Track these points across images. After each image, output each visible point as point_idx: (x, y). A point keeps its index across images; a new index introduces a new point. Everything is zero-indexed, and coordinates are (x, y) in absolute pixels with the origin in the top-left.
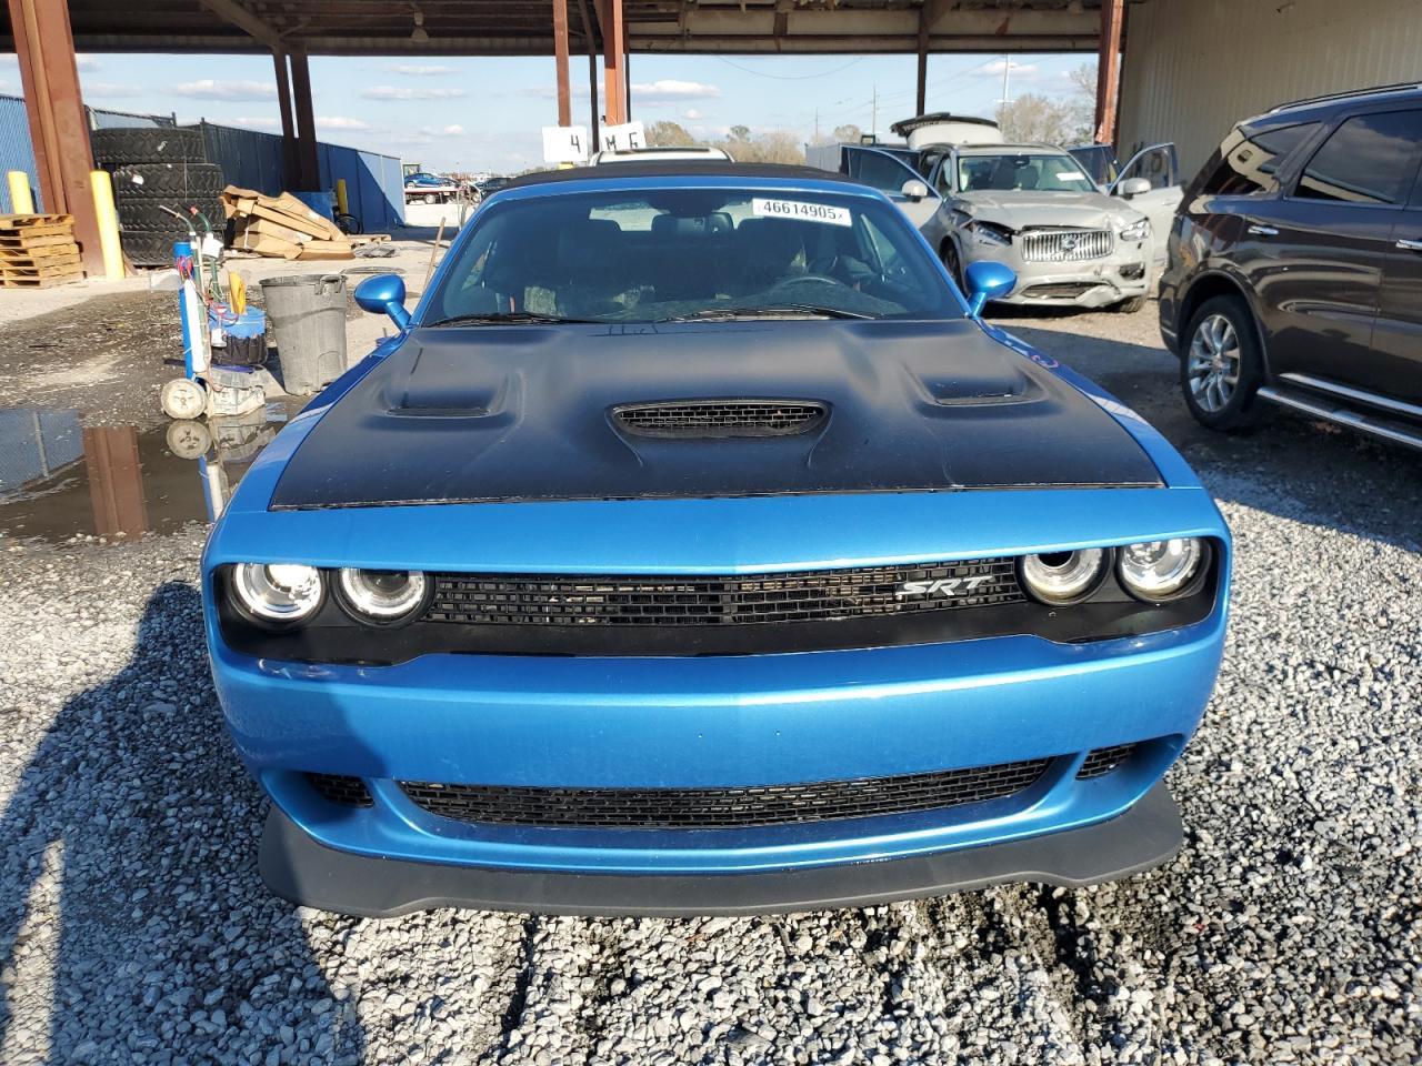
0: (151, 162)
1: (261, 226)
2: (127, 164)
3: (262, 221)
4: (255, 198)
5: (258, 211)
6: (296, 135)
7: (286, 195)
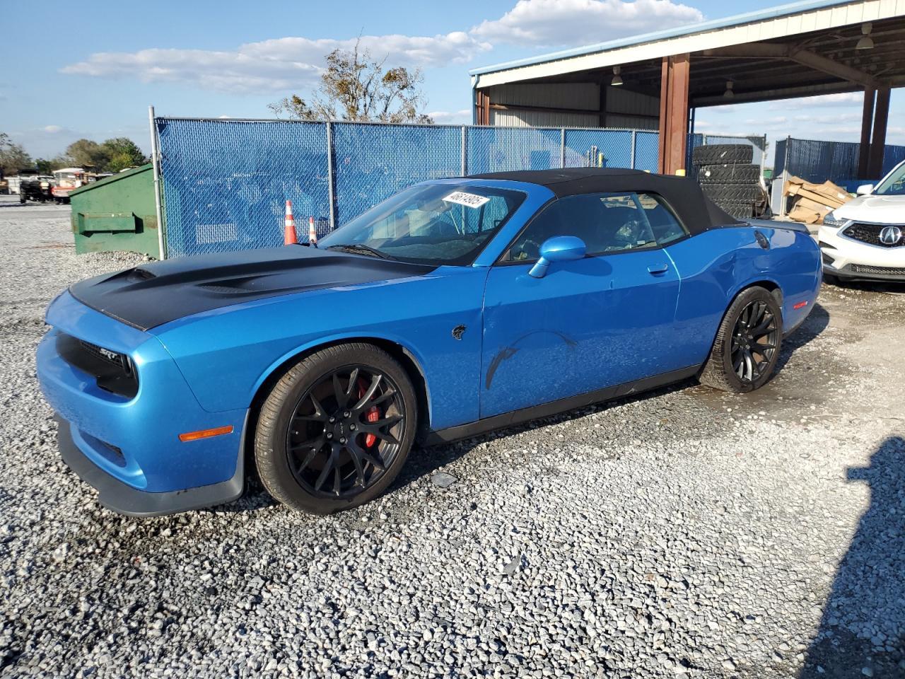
0: (716, 164)
1: (802, 202)
2: (705, 165)
3: (803, 199)
4: (801, 184)
5: (801, 192)
6: (871, 142)
7: (828, 182)
